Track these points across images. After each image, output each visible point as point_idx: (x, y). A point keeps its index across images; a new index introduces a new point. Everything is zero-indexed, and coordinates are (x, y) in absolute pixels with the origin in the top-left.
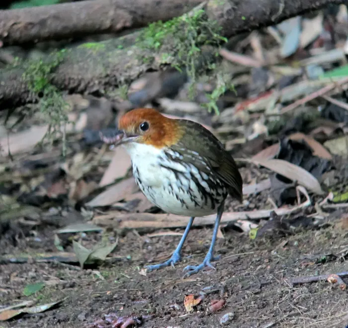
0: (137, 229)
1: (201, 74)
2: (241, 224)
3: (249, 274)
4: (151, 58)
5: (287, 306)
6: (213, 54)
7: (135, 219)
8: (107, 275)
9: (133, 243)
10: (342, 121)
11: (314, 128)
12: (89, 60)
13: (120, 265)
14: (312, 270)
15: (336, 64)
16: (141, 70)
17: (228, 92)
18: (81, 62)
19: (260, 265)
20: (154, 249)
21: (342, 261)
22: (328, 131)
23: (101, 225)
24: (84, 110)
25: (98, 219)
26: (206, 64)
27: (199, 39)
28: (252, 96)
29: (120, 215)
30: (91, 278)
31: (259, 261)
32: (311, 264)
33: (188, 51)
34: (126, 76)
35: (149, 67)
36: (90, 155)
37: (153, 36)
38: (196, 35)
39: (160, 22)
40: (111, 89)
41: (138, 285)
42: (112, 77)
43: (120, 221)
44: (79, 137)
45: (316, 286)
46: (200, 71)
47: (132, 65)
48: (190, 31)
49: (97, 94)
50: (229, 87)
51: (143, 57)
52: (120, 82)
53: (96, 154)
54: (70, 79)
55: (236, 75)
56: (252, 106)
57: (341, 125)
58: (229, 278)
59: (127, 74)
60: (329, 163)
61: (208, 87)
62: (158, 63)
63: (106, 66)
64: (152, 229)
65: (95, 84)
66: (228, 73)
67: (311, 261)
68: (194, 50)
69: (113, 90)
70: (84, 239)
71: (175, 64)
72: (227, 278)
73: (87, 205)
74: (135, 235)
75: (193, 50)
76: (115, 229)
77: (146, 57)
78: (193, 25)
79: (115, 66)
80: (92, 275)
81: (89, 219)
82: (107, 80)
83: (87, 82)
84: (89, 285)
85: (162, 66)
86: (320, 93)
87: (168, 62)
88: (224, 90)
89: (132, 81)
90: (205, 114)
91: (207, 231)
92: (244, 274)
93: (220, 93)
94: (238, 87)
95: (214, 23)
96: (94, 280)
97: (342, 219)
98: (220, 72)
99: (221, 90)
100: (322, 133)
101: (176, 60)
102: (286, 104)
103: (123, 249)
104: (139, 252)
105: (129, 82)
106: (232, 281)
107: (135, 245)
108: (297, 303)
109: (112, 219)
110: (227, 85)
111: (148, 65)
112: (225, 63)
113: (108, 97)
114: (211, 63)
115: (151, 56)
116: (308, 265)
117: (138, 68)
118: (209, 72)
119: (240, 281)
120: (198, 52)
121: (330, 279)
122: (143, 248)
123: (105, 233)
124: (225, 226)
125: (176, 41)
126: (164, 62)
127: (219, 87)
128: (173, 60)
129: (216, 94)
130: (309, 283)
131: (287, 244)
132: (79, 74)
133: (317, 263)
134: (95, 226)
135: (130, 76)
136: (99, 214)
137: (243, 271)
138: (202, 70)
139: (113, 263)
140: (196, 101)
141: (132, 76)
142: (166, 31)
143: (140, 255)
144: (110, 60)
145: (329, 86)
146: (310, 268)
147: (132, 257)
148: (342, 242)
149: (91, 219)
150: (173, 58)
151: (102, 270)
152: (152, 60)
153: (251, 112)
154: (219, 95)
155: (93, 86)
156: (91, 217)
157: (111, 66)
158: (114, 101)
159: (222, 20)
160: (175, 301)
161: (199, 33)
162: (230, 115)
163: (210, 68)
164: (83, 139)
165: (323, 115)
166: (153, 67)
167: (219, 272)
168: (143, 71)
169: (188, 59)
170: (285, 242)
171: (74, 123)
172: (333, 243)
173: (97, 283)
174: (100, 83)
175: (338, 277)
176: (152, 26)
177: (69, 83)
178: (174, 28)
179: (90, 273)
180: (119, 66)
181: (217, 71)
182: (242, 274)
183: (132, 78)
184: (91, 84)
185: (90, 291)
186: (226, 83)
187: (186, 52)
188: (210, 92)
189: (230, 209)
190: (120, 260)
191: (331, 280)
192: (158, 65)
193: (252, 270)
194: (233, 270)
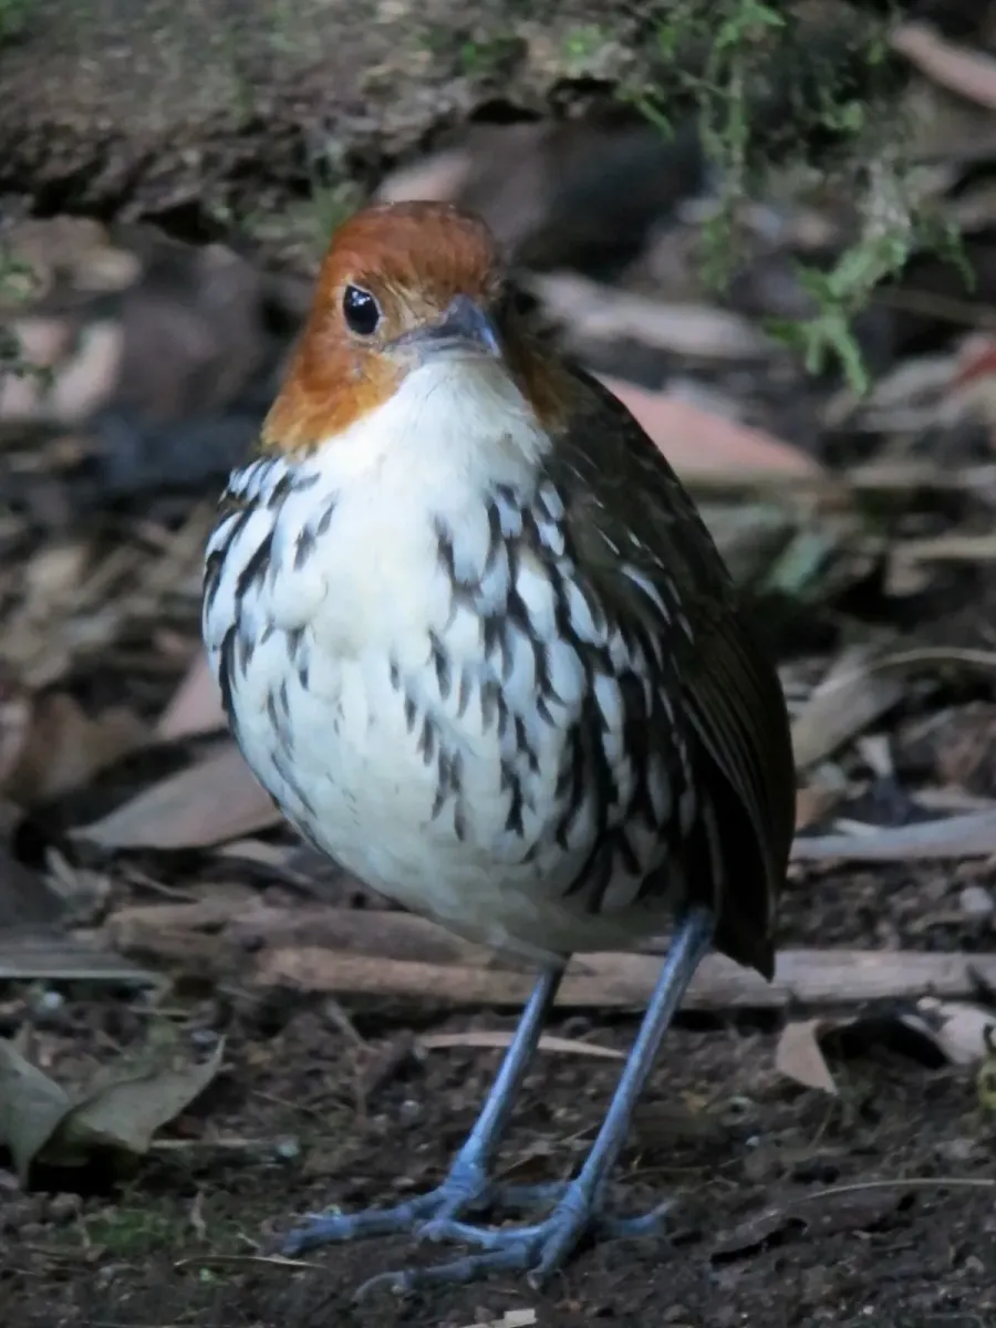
0: (345, 998)
1: (778, 155)
2: (936, 1021)
3: (955, 1303)
4: (502, 44)
6: (852, 46)
7: (337, 943)
8: (161, 1234)
9: (316, 1073)
12: (160, 35)
13: (233, 1190)
16: (444, 107)
17: (922, 264)
18: (117, 41)
20: (434, 1119)
23: (145, 956)
24: (106, 305)
25: (132, 918)
26: (814, 104)
29: (257, 913)
30: (75, 1240)
33: (718, 22)
34: (359, 135)
35: (491, 95)
36: (118, 561)
40: (267, 199)
41: (328, 1309)
42: (280, 136)
43: (255, 947)
44: (69, 451)
46: (776, 136)
47: (397, 74)
49: (189, 224)
50: (929, 242)
51: (463, 37)
52: (323, 165)
53: (155, 552)
54: (50, 131)
59: (366, 125)
61: (813, 230)
62: (540, 75)
63: (253, 75)
64: (431, 1006)
65: (182, 167)
66: (931, 161)
68: (753, 17)
69: (279, 208)
70: (48, 1024)
71: (636, 87)
72: (830, 1315)
73: (77, 834)
74: (333, 1029)
75: (744, 20)
76: (225, 988)
77: (481, 37)
79: (298, 79)
80: (79, 1227)
81: (84, 914)
82: (249, 149)
83: (139, 153)
84: (59, 1276)
85: (563, 96)
87: (599, 76)
88: (900, 252)
89: (390, 164)
90: (783, 375)
91: (742, 1046)
92: (927, 1301)
93: (881, 270)
94: (981, 238)
96: (92, 1256)
98: (890, 152)
99: (884, 252)
101: (645, 67)
103: (264, 1103)
104: (346, 1127)
105: (372, 166)
107: (331, 1084)
109: (212, 929)
110: (924, 228)
111: (488, 83)
112: (920, 106)
113: (246, 246)
114: (843, 98)
115: (504, 34)
117: (426, 95)
118: (824, 144)
120: (772, 29)
122: (373, 1109)
123: (164, 1003)
124: (847, 1021)
126: (574, 71)
127: (875, 231)
128: (628, 67)
129: (856, 272)
132: (100, 109)
134: (113, 957)
135: (379, 136)
136: (143, 894)
137: (925, 1284)
138: (789, 130)
139: (201, 1174)
140: (741, 300)
141: (390, 137)
143: (352, 1144)
144: (278, 41)
147: (305, 1148)
149: (98, 920)
150: (627, 55)
151: (135, 1203)
152: (513, 55)
154: (870, 282)
155: (167, 180)
156: (99, 904)
157: (280, 71)
158: (277, 266)
162: (929, 398)
163: (830, 122)
164: (88, 467)
166: (516, 98)
167: (789, 1281)
168: (453, 112)
169: (713, 63)
171: (47, 377)
173: (107, 1270)
174: (209, 162)
177: (44, 155)
179: (70, 1217)
180: (323, 81)
181: (873, 147)
182: (915, 1300)
183: (391, 148)
184: (164, 165)
185: (62, 1308)
186: (915, 218)
187: (702, 26)
188: (824, 259)
189: (884, 928)
190: (237, 1160)
192: (542, 87)
193: (973, 1285)
194: (866, 1276)
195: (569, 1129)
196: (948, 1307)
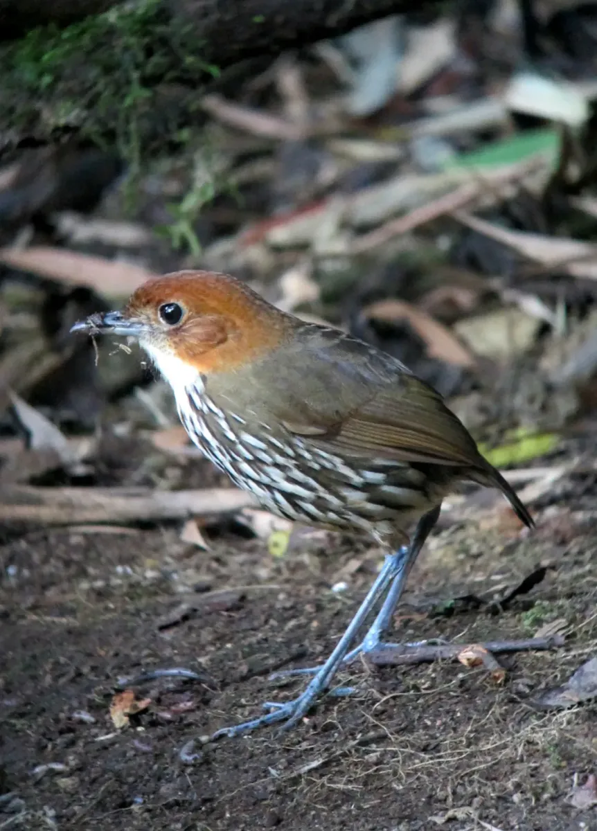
1: (155, 154)
2: (250, 519)
3: (266, 640)
4: (29, 113)
5: (359, 718)
6: (183, 104)
10: (498, 272)
11: (429, 290)
14: (421, 631)
15: (486, 136)
16: (6, 141)
17: (221, 200)
19: (294, 617)
20: (36, 578)
21: (494, 612)
22: (465, 298)
26: (168, 131)
27: (149, 69)
28: (281, 210)
31: (292, 608)
32: (417, 618)
33: (123, 97)
35: (26, 135)
37: (37, 59)
38: (141, 57)
39: (52, 27)
45: (430, 671)
46: (154, 144)
48: (126, 48)
51: (11, 110)
55: (243, 159)
56: (280, 234)
57: (495, 283)
58: (219, 649)
60: (467, 374)
61: (173, 187)
62: (47, 125)
67: (419, 610)
68: (138, 94)
71: (90, 128)
72: (213, 649)
75: (133, 95)
77: (20, 109)
78: (134, 33)
85: (58, 133)
86: (446, 204)
87: (72, 124)
88: (211, 193)
90: (165, 252)
91: (167, 535)
92: (254, 640)
93: (203, 201)
94: (245, 187)
95: (187, 28)
97: (494, 511)
98: (203, 150)
99: (203, 192)
100: (451, 303)
101: (93, 118)
102: (363, 229)
106: (225, 655)
108: (383, 712)
111: (24, 130)
112: (213, 131)
114: (181, 126)
115: (29, 108)
116: (410, 620)
118: (175, 148)
119: (244, 658)
120: (146, 99)
121: (467, 655)
125: (93, 73)
126: (62, 122)
127: (199, 185)
128: (85, 120)
129: (192, 203)
130: (412, 664)
131: (361, 570)
133: (431, 616)
137: (253, 632)
138: (158, 143)
140: (143, 217)
142: (67, 47)
145: (468, 190)
146: (416, 628)
148: (495, 565)
150: (84, 114)
152: (34, 117)
153: (277, 249)
154: (198, 206)
159: (206, 21)
160: (85, 702)
161: (149, 52)
162: (227, 256)
163: (176, 139)
165: (452, 259)
166: (37, 134)
167: (194, 635)
168: (10, 143)
169: (122, 116)
170: (354, 565)
172: (472, 567)
175: (485, 652)
176: (33, 34)
178: (86, 40)
181: (196, 147)
182: (249, 640)
186: (216, 177)
187: (116, 99)
188: (178, 199)
191: (468, 659)
192: (49, 130)
193: (273, 631)
194: (227, 631)
195: (95, 578)
196: (263, 641)
